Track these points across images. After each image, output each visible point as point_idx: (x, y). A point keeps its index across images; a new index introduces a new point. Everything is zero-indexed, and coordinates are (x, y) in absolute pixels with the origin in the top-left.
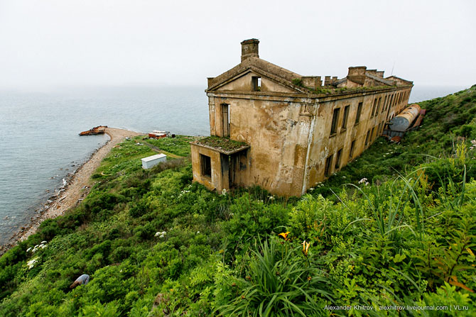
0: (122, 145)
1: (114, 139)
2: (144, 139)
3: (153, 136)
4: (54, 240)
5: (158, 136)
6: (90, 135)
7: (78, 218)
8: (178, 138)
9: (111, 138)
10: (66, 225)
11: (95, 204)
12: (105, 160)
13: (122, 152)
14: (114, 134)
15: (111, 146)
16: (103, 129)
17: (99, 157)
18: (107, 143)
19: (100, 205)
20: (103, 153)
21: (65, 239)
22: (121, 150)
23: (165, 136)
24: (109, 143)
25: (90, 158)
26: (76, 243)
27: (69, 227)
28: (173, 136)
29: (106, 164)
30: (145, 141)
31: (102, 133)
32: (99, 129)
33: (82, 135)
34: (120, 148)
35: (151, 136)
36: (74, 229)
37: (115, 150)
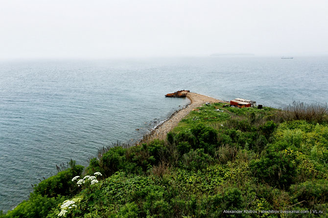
0: (201, 109)
1: (194, 103)
2: (224, 106)
3: (236, 104)
4: (113, 178)
5: (241, 105)
6: (174, 97)
7: (155, 153)
8: (266, 109)
9: (192, 102)
10: (136, 157)
11: (183, 137)
12: (183, 121)
13: (200, 116)
14: (195, 98)
15: (190, 109)
16: (186, 92)
17: (177, 118)
18: (187, 106)
19: (190, 141)
20: (182, 114)
21: (128, 181)
22: (200, 114)
23: (249, 105)
24: (189, 106)
25: (170, 118)
26: (144, 195)
27: (139, 163)
28: (260, 107)
29: (183, 125)
30: (226, 109)
31: (184, 96)
32: (183, 93)
33: (167, 96)
34: (199, 112)
35: (232, 104)
36: (145, 168)
37: (193, 113)
